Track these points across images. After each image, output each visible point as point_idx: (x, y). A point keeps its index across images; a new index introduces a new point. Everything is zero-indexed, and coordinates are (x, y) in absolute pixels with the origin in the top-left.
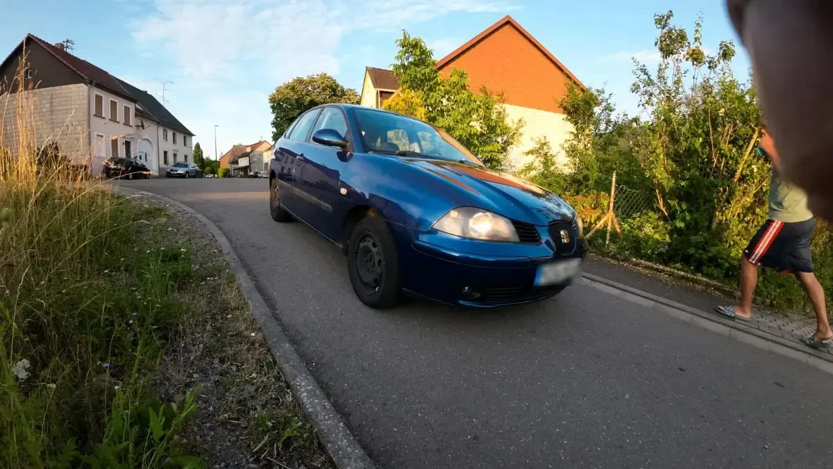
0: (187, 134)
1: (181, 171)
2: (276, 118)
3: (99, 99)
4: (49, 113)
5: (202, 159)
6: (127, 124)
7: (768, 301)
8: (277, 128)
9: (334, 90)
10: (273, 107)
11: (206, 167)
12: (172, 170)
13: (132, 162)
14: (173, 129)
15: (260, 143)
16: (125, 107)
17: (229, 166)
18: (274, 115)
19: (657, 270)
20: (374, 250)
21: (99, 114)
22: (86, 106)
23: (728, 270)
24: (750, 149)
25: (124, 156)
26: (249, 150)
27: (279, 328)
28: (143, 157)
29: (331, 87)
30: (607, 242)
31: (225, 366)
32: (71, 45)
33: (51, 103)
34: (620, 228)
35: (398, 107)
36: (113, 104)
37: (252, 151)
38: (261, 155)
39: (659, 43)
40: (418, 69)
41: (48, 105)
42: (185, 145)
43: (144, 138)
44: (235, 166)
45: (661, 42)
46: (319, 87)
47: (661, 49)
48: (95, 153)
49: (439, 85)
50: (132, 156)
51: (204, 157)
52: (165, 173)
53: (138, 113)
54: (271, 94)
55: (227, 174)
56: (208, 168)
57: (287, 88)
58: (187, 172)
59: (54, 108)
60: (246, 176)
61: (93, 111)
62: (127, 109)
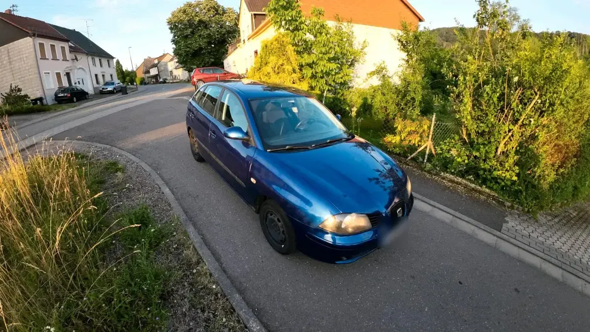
0: (109, 57)
1: (110, 88)
2: (174, 36)
3: (41, 45)
4: (8, 64)
5: (123, 72)
6: (65, 59)
7: (526, 209)
8: (176, 45)
9: (217, 11)
10: (171, 29)
11: (127, 77)
12: (103, 89)
13: (74, 89)
14: (98, 56)
15: (164, 55)
16: (61, 47)
17: (143, 76)
18: (172, 34)
19: (457, 183)
20: (280, 224)
21: (44, 57)
22: (34, 53)
23: (503, 187)
24: (530, 107)
25: (67, 85)
26: (156, 62)
27: (228, 281)
28: (81, 82)
29: (214, 8)
30: (425, 161)
31: (206, 314)
32: (16, 8)
33: (9, 56)
34: (435, 151)
35: (272, 46)
36: (53, 47)
37: (159, 63)
38: (166, 64)
39: (476, 16)
40: (286, 13)
41: (7, 58)
42: (109, 67)
43: (78, 67)
44: (148, 75)
45: (478, 15)
46: (204, 9)
47: (478, 20)
48: (46, 87)
49: (303, 23)
50: (73, 84)
51: (124, 70)
52: (99, 91)
53: (72, 50)
54: (168, 18)
55: (143, 82)
56: (128, 78)
57: (180, 11)
58: (114, 88)
59: (11, 60)
60: (157, 82)
61: (39, 56)
62: (63, 48)
